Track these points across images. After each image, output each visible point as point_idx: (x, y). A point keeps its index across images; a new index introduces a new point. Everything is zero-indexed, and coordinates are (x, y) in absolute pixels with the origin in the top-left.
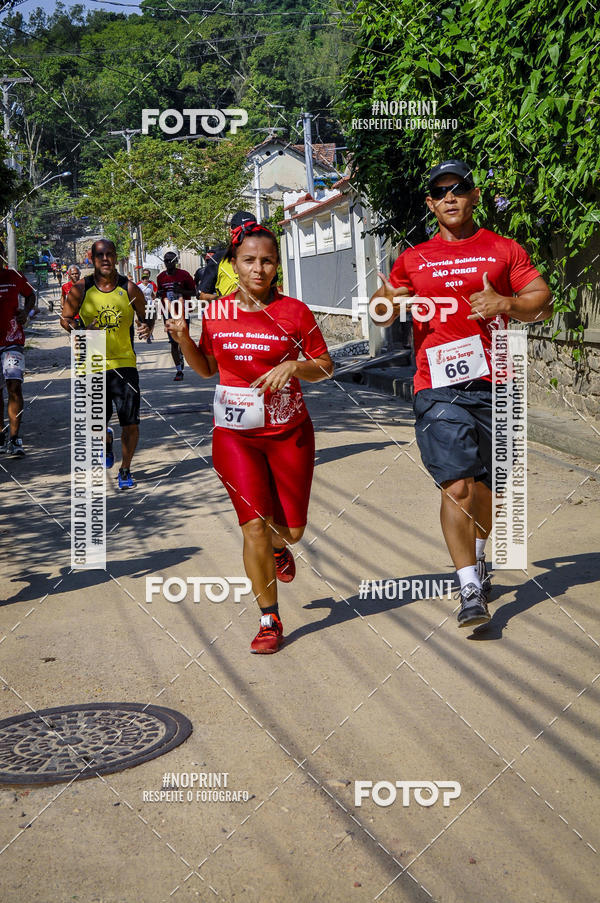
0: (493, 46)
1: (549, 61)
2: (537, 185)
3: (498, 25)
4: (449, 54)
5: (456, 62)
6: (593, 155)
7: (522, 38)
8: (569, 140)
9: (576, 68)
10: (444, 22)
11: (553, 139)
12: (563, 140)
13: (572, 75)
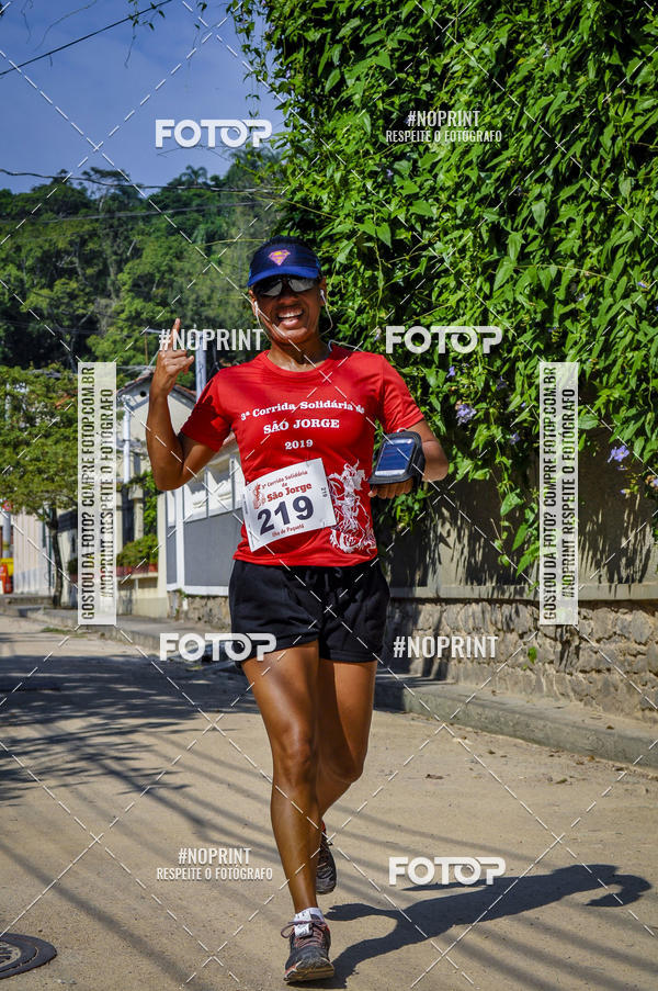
0: (460, 208)
1: (532, 223)
2: (514, 390)
3: (468, 179)
4: (402, 218)
5: (412, 228)
6: (588, 343)
7: (498, 196)
8: (556, 325)
9: (567, 233)
10: (396, 178)
11: (535, 325)
12: (548, 325)
13: (562, 240)
